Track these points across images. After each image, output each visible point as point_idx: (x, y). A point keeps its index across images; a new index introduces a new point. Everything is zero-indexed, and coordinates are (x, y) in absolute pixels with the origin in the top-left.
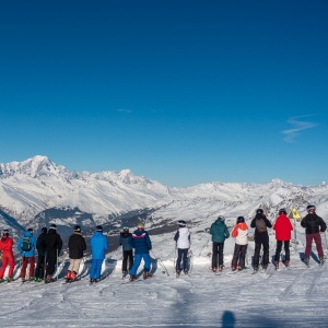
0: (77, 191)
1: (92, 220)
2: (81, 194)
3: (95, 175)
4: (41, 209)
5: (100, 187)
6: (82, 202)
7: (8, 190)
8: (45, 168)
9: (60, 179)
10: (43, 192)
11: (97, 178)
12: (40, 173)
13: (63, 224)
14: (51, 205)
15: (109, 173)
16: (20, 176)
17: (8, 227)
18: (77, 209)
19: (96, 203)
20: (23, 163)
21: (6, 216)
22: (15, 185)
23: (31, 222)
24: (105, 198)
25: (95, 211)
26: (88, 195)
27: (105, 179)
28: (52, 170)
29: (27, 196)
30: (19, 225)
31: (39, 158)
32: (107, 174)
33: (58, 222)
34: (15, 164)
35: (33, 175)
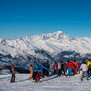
0: (74, 45)
1: (79, 56)
2: (75, 46)
3: (81, 38)
4: (60, 51)
5: (83, 43)
6: (76, 49)
7: (47, 44)
8: (61, 36)
9: (67, 40)
10: (61, 45)
11: (82, 40)
12: (60, 38)
13: (69, 57)
14: (64, 50)
15: (86, 38)
16: (52, 39)
17: (48, 58)
18: (74, 52)
19: (81, 49)
20: (53, 34)
21: (47, 54)
22: (50, 42)
23: (56, 56)
24: (85, 47)
25: (81, 52)
26: (78, 46)
27: (84, 40)
28: (64, 37)
29: (55, 46)
30: (51, 58)
31: (59, 32)
32: (85, 38)
33: (67, 56)
34: (50, 34)
35: (57, 39)
